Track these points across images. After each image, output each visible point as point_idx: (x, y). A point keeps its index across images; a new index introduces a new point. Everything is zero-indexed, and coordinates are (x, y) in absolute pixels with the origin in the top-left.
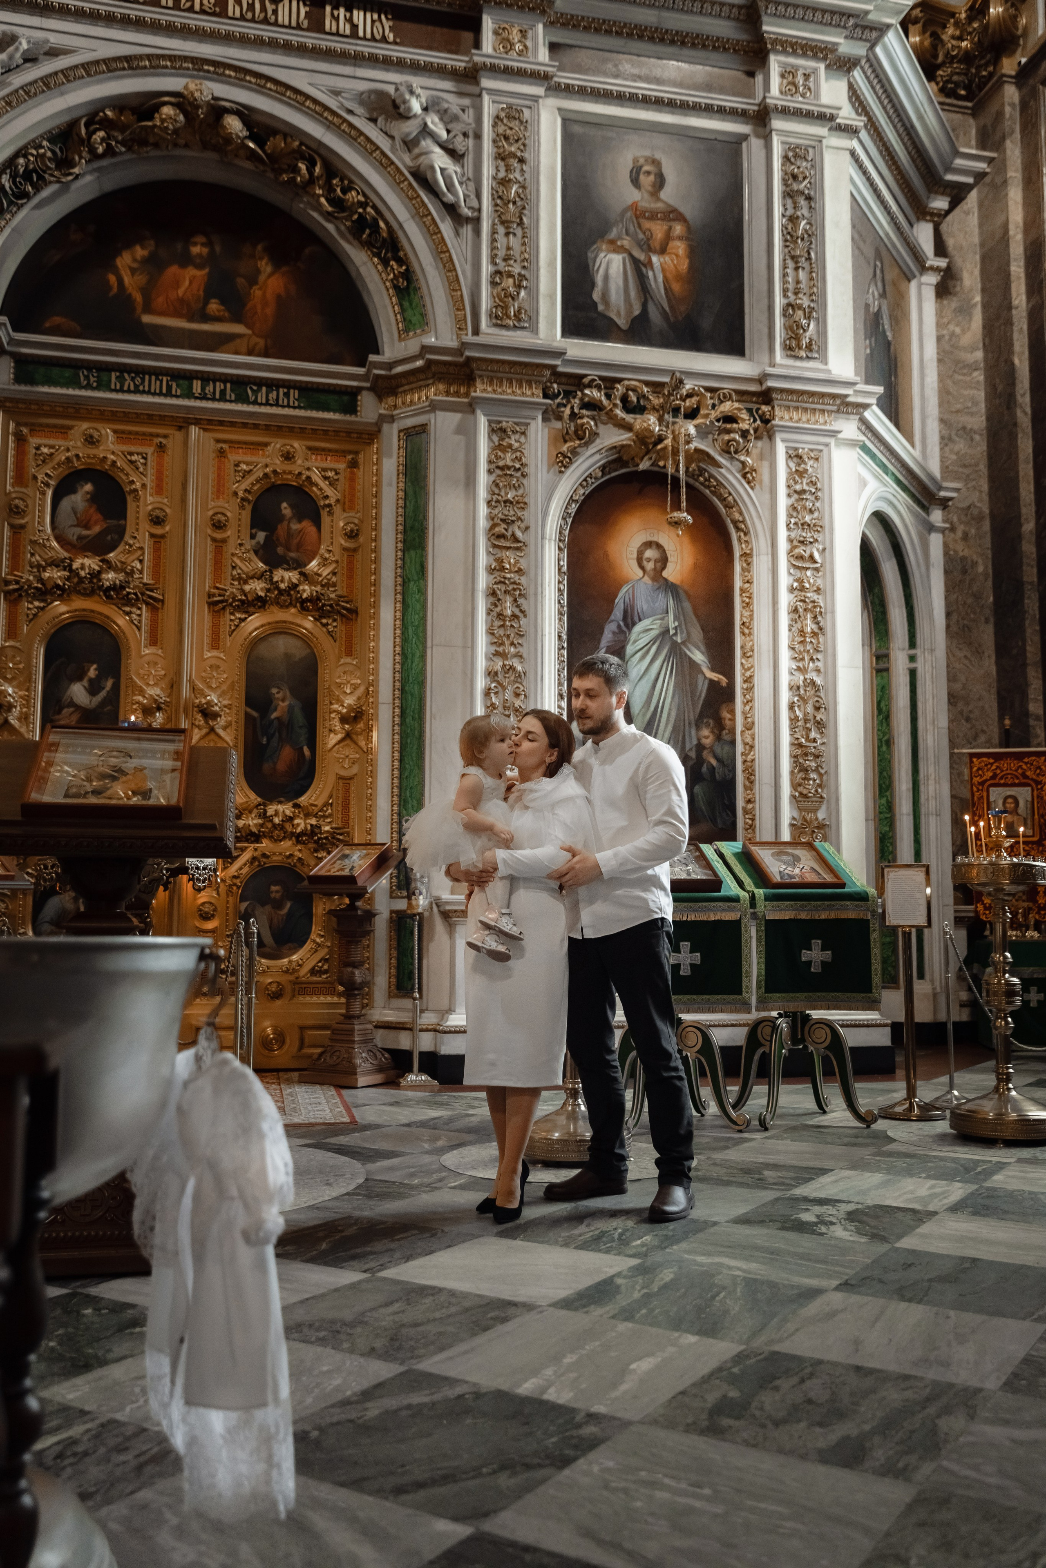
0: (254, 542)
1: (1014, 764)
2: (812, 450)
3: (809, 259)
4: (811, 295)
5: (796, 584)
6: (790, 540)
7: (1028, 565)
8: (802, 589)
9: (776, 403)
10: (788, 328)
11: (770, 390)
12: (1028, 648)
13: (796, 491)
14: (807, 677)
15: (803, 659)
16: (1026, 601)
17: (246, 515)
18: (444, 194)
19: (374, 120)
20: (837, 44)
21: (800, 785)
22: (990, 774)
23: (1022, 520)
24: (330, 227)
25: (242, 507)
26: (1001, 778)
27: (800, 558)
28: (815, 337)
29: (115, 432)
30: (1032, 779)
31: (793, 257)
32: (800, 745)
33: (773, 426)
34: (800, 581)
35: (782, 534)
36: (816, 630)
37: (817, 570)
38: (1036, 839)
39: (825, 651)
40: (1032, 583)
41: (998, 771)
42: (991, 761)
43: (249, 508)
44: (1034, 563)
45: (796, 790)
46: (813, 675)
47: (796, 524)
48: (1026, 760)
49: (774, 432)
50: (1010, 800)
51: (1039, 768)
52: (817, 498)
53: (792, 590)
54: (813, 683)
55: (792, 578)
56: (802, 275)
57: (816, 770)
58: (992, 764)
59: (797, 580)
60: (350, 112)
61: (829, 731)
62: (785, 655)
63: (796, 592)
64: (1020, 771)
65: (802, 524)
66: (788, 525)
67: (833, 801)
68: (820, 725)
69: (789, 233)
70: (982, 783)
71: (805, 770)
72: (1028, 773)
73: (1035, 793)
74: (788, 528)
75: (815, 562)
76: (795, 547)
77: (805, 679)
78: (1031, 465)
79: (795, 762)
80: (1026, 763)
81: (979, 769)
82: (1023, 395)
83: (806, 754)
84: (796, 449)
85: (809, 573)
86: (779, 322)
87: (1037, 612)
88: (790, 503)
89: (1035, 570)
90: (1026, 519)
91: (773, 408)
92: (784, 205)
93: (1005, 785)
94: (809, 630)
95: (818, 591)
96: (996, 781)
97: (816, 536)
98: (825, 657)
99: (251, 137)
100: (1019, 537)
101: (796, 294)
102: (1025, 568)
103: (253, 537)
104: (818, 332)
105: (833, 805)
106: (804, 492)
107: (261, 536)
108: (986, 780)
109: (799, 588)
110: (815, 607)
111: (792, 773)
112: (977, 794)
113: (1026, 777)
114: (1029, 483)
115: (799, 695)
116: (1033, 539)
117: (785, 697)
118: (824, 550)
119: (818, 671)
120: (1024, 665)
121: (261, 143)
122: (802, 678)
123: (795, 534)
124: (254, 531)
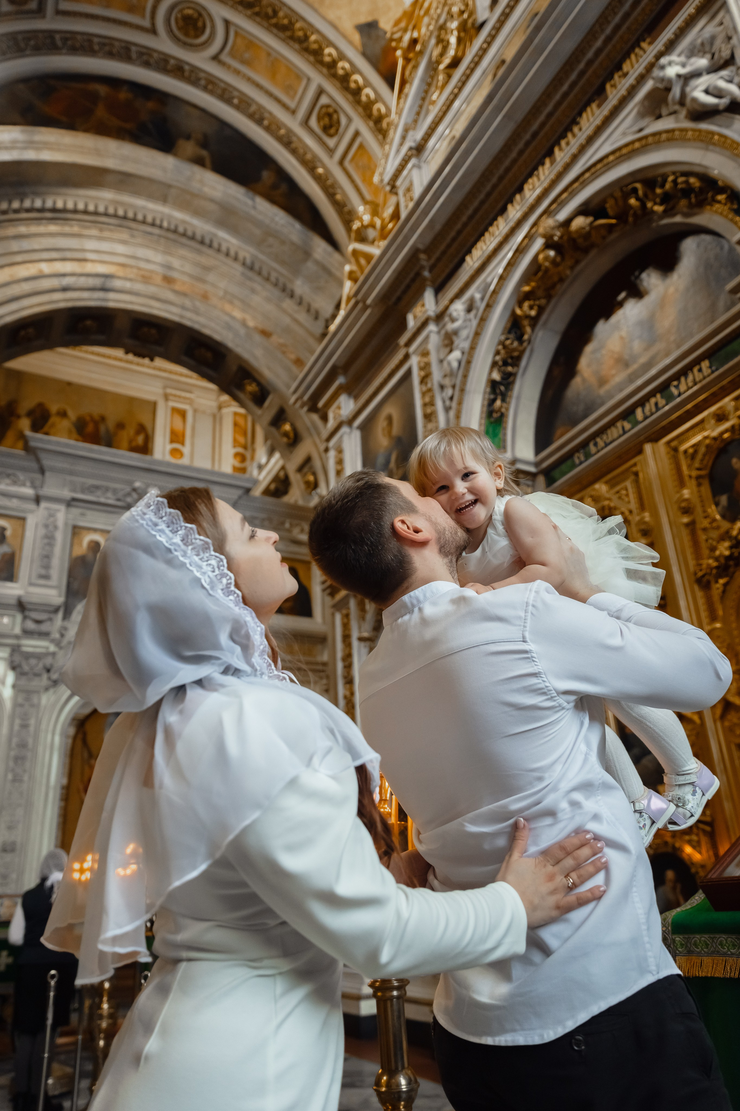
0: (720, 508)
17: (706, 490)
18: (717, 105)
19: (659, 117)
24: (678, 219)
25: (699, 485)
29: (606, 483)
43: (706, 483)
60: (641, 130)
99: (596, 218)
103: (717, 504)
107: (724, 499)
121: (605, 215)
124: (717, 499)
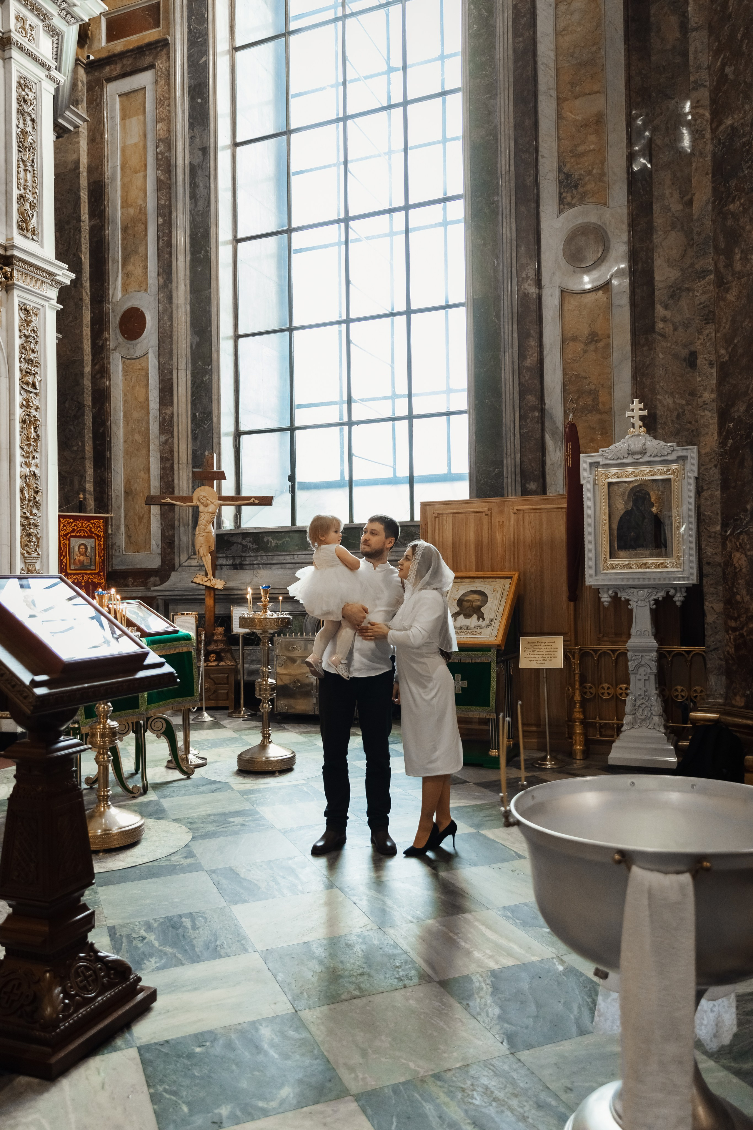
1: (85, 524)
2: (34, 307)
3: (32, 166)
4: (33, 194)
5: (24, 403)
6: (21, 370)
7: (87, 394)
8: (28, 406)
9: (15, 267)
10: (20, 213)
11: (12, 257)
12: (86, 448)
13: (25, 335)
14: (31, 469)
15: (28, 457)
16: (86, 417)
20: (52, 15)
21: (26, 545)
22: (71, 529)
23: (85, 364)
26: (77, 532)
27: (27, 384)
28: (35, 225)
30: (95, 534)
31: (23, 161)
32: (27, 518)
33: (14, 284)
34: (28, 401)
35: (17, 364)
36: (35, 437)
37: (36, 394)
38: (96, 571)
39: (41, 453)
40: (88, 406)
41: (76, 528)
42: (72, 521)
44: (90, 393)
45: (24, 550)
46: (33, 468)
47: (25, 359)
48: (92, 521)
49: (13, 288)
50: (82, 547)
51: (99, 527)
52: (36, 343)
53: (22, 406)
54: (35, 474)
55: (21, 397)
56: (29, 176)
57: (36, 536)
58: (72, 523)
59: (25, 400)
61: (43, 507)
62: (18, 452)
63: (24, 408)
64: (88, 528)
65: (29, 360)
66: (20, 359)
67: (45, 557)
68: (37, 504)
69: (21, 142)
70: (66, 535)
71: (29, 535)
72: (93, 530)
73: (97, 543)
74: (20, 362)
75: (36, 389)
76: (25, 376)
77: (30, 471)
78: (89, 329)
79: (23, 530)
80: (92, 524)
81: (64, 526)
82: (86, 281)
83: (30, 524)
84: (25, 304)
85: (32, 395)
86: (15, 206)
87: (91, 425)
88: (21, 343)
89: (90, 398)
90: (87, 364)
91: (12, 269)
92: (18, 119)
93: (79, 537)
94: (32, 437)
95: (37, 409)
96: (74, 534)
97: (36, 369)
98: (41, 455)
100: (82, 374)
101: (25, 189)
102: (85, 395)
104: (38, 222)
105: (45, 560)
106: (30, 336)
108: (68, 533)
109: (26, 405)
110: (35, 420)
111: (21, 537)
112: (62, 542)
113: (92, 532)
114: (88, 340)
115: (26, 482)
116: (90, 377)
117: (18, 483)
118: (40, 381)
119: (37, 466)
120: (83, 458)
122: (28, 470)
123: (25, 366)
